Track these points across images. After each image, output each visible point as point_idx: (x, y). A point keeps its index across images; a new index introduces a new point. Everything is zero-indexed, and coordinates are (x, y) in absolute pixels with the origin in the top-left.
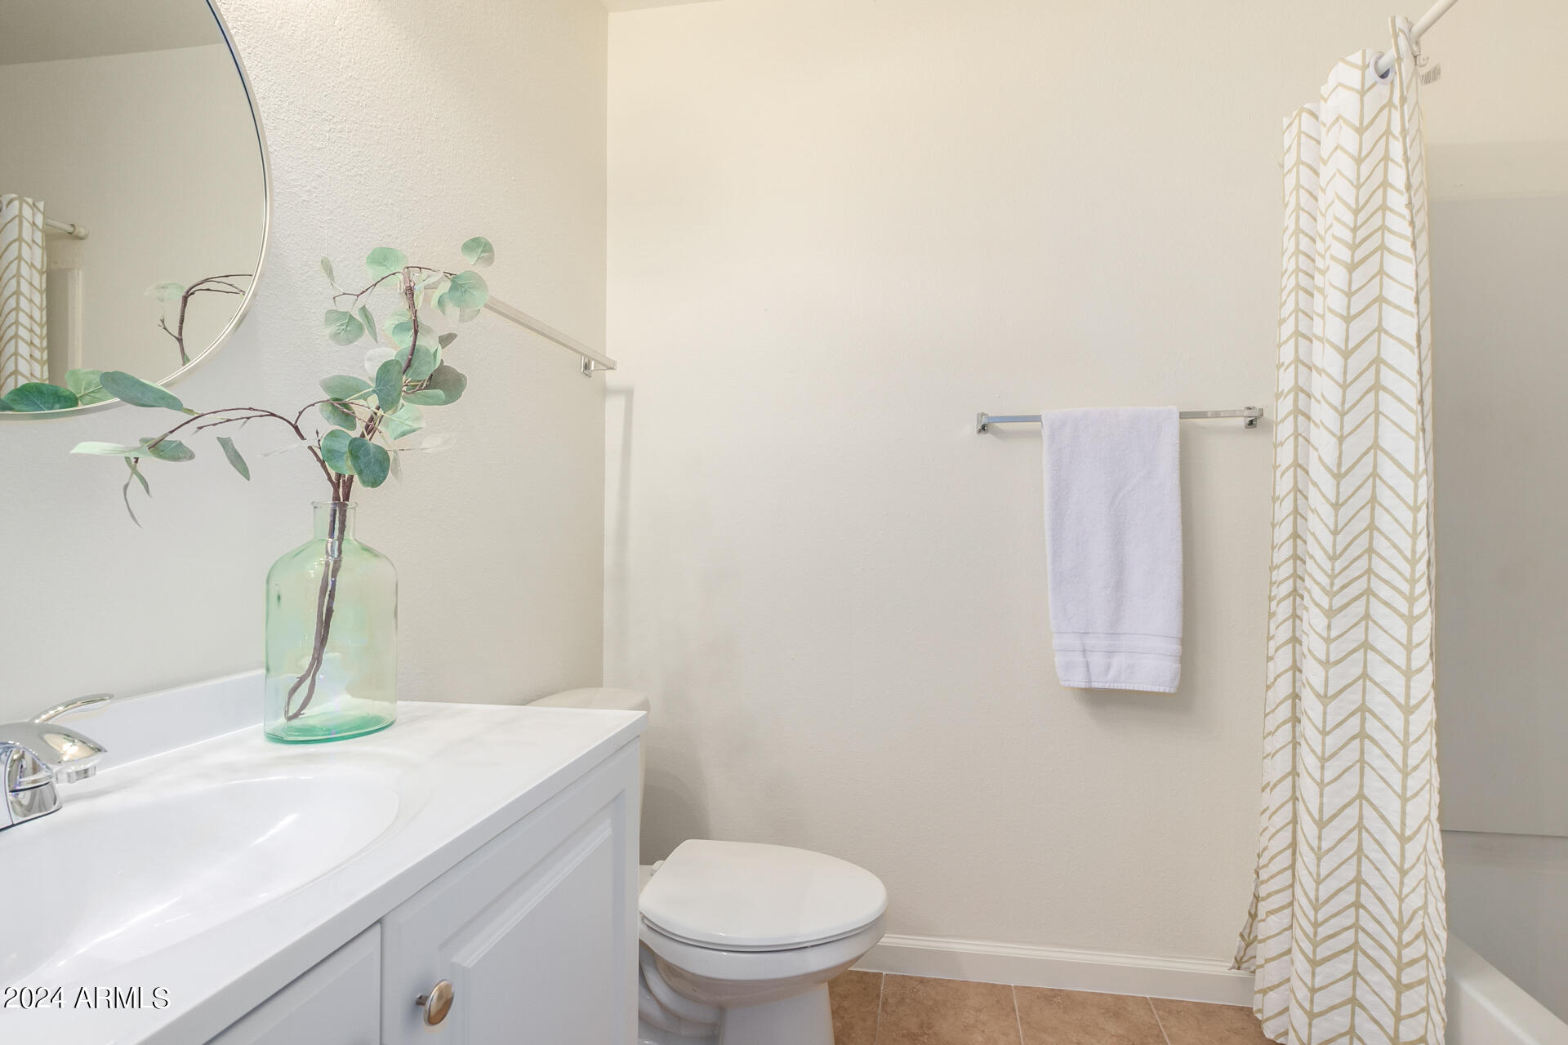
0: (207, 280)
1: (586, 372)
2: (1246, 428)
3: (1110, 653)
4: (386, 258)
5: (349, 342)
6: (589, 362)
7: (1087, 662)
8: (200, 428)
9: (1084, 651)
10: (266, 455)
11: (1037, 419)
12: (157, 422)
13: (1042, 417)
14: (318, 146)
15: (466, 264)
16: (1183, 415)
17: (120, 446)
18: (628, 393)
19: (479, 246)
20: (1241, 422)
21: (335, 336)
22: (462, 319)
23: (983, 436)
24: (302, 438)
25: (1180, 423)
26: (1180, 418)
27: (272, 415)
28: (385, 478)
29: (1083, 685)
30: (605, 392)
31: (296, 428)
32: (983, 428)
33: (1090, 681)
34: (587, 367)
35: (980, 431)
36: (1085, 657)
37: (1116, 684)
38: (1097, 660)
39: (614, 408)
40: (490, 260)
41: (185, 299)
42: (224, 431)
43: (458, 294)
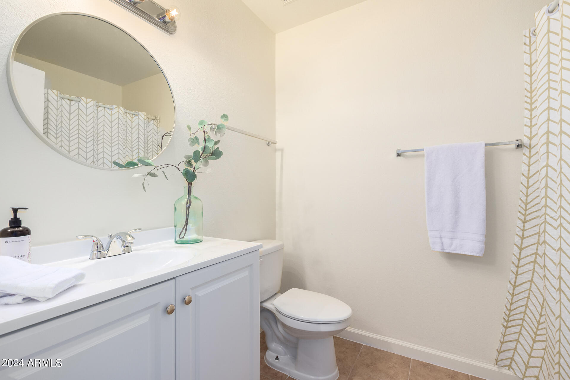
0: (166, 133)
1: (269, 145)
2: (516, 148)
3: (453, 239)
4: (202, 123)
5: (193, 145)
6: (269, 142)
7: (442, 242)
8: (158, 170)
9: (441, 238)
10: (171, 175)
11: (422, 150)
12: (148, 169)
13: (424, 150)
14: (188, 96)
15: (221, 121)
16: (486, 145)
17: (142, 175)
18: (282, 150)
19: (224, 116)
20: (514, 146)
21: (190, 144)
22: (220, 136)
23: (399, 158)
24: (180, 171)
25: (485, 149)
26: (485, 146)
27: (172, 166)
28: (194, 180)
29: (440, 250)
30: (275, 150)
31: (178, 168)
32: (399, 155)
33: (443, 249)
34: (268, 143)
35: (397, 156)
36: (441, 240)
37: (455, 251)
38: (446, 242)
39: (278, 155)
40: (227, 120)
41: (162, 138)
42: (163, 170)
43: (219, 130)
